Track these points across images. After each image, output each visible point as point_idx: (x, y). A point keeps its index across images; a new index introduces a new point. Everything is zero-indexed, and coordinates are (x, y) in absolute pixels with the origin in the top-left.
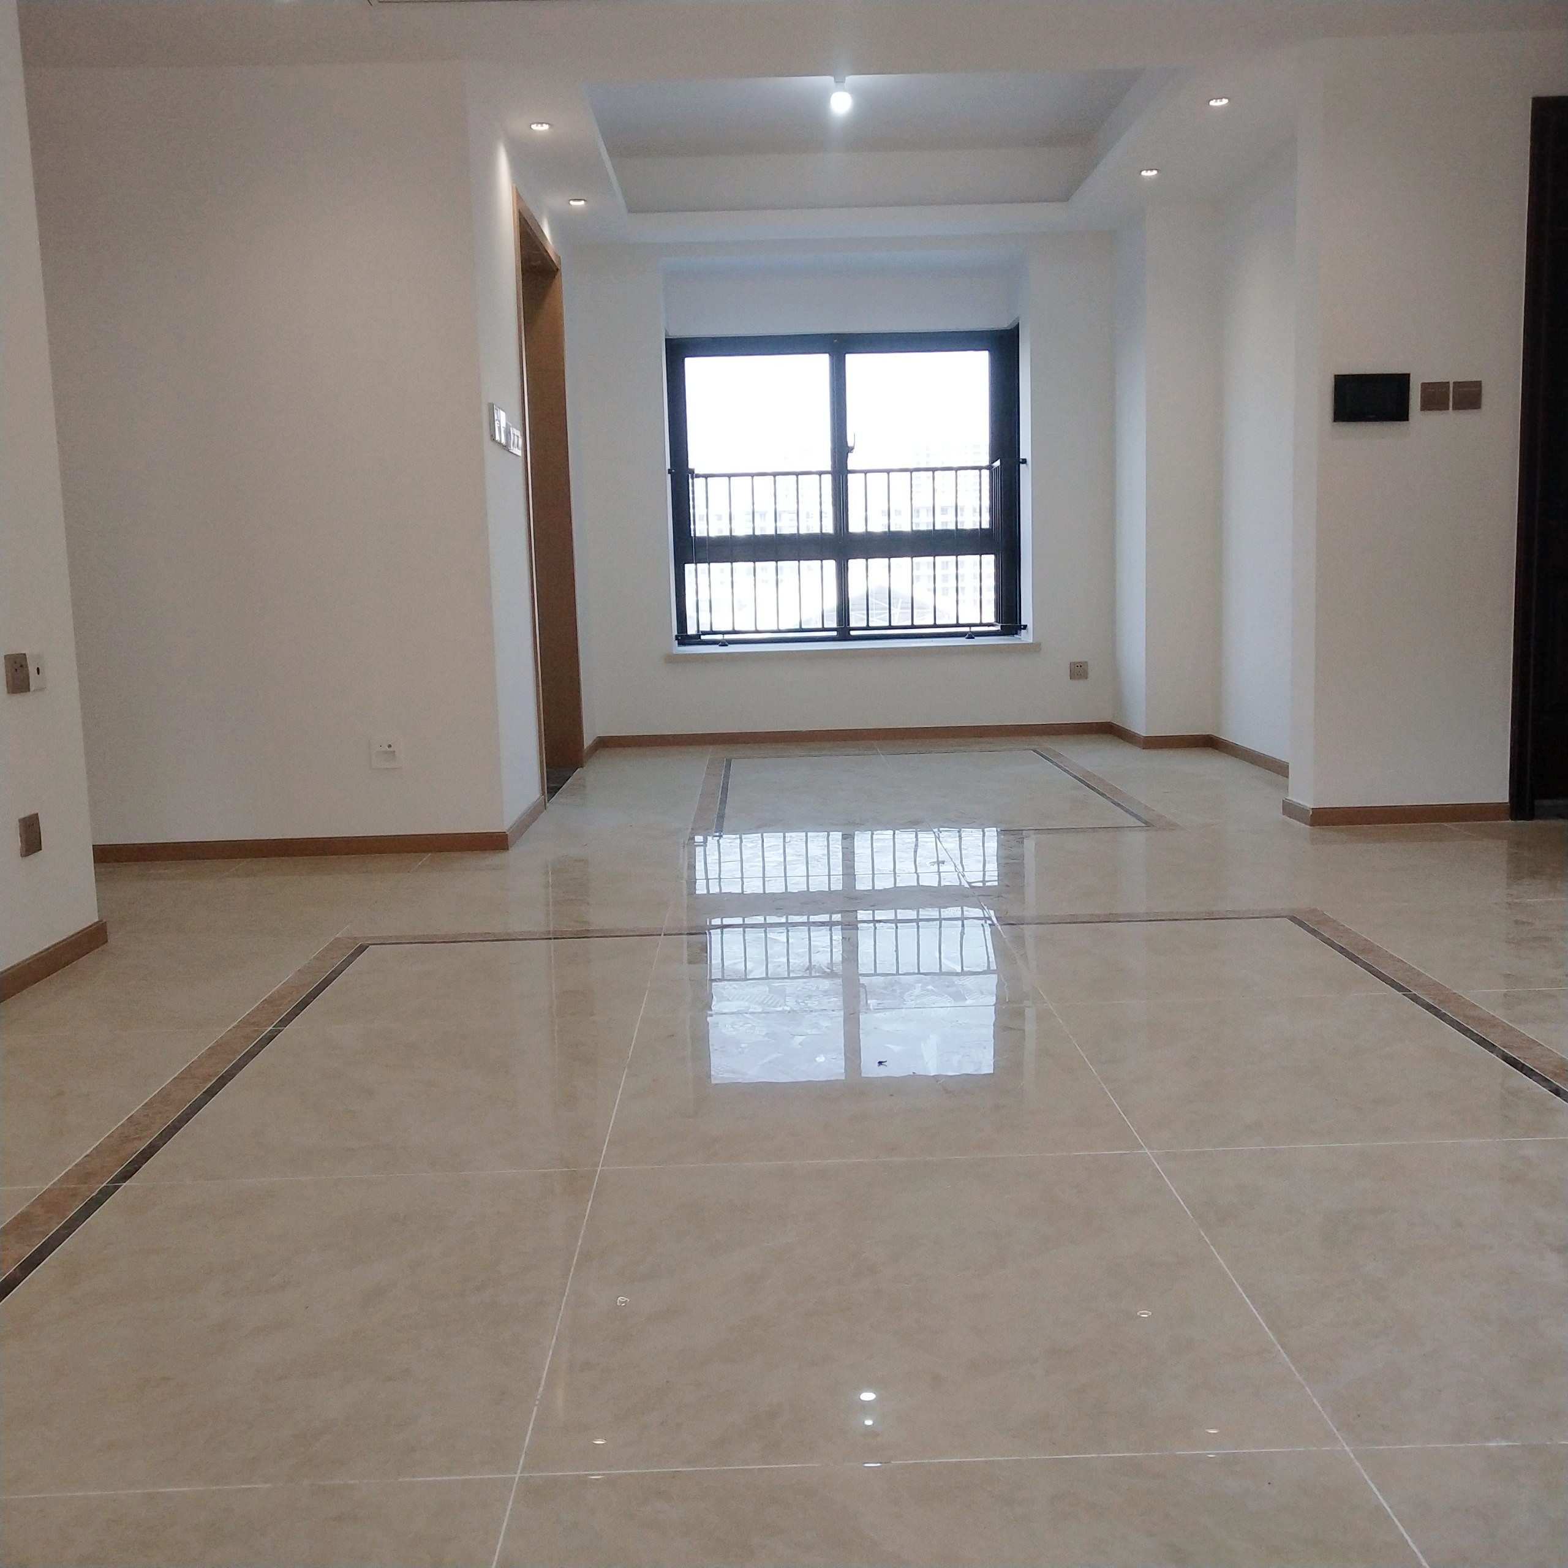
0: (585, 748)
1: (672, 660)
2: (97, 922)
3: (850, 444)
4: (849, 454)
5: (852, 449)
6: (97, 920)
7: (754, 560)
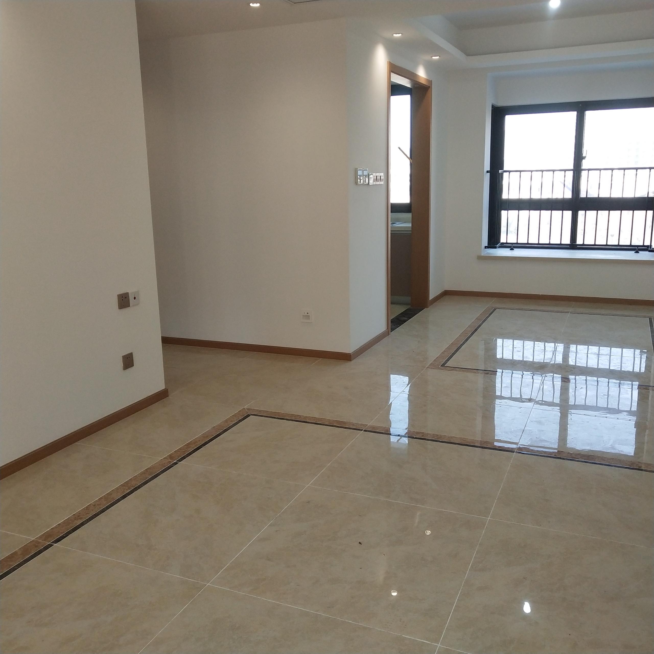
0: (430, 299)
1: (481, 258)
2: (164, 389)
3: (584, 155)
4: (583, 160)
5: (585, 157)
6: (164, 388)
7: (530, 210)
